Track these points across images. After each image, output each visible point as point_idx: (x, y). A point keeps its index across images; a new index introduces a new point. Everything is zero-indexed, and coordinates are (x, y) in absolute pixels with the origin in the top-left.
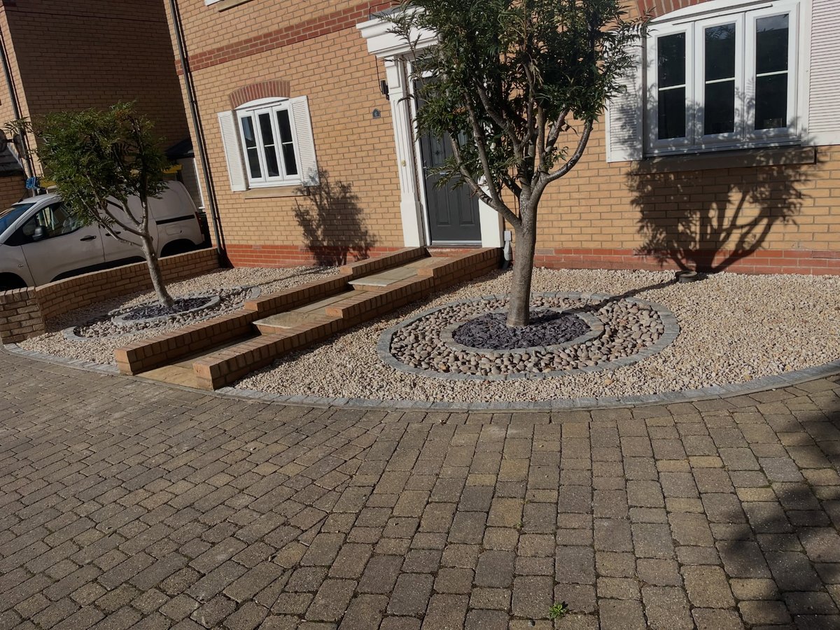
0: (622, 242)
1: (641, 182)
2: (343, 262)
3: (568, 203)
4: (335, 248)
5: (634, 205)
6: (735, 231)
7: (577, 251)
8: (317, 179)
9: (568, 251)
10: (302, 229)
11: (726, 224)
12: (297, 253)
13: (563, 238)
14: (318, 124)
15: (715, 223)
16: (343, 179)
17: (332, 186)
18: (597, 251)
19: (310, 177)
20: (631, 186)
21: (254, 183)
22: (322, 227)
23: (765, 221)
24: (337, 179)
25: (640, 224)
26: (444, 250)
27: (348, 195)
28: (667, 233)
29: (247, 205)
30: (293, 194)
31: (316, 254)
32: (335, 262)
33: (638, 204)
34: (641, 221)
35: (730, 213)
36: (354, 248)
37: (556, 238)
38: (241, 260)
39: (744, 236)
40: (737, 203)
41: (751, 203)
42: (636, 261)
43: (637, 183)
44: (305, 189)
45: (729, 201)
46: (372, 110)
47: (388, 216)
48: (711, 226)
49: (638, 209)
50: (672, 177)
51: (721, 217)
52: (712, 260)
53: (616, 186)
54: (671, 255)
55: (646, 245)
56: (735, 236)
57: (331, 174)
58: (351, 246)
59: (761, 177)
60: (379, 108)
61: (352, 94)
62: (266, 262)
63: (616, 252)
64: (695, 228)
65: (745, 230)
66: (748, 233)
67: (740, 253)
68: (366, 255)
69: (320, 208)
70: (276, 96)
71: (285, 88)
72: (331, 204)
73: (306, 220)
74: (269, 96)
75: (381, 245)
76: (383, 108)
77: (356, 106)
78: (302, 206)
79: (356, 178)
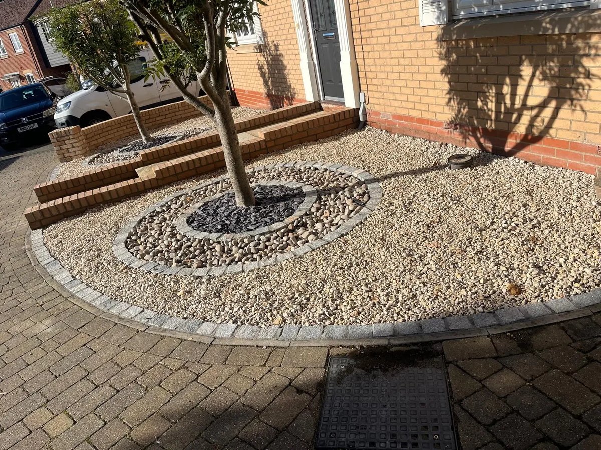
0: (436, 113)
1: (448, 50)
3: (398, 69)
4: (278, 97)
5: (444, 75)
6: (525, 112)
7: (406, 118)
8: (263, 39)
9: (400, 117)
10: (262, 80)
11: (518, 103)
12: (263, 99)
13: (396, 104)
15: (508, 101)
17: (271, 45)
18: (419, 121)
20: (441, 54)
22: (271, 79)
23: (553, 104)
24: (272, 39)
25: (448, 96)
27: (278, 53)
28: (469, 108)
33: (447, 74)
34: (449, 93)
35: (521, 90)
37: (392, 103)
38: (242, 101)
39: (533, 119)
40: (528, 79)
41: (541, 81)
42: (446, 135)
43: (445, 50)
44: (259, 47)
45: (521, 76)
48: (505, 104)
49: (446, 80)
50: (472, 44)
51: (514, 95)
52: (504, 143)
53: (429, 53)
54: (472, 133)
55: (453, 119)
56: (526, 119)
57: (269, 34)
58: (285, 97)
59: (551, 49)
63: (432, 123)
64: (492, 106)
65: (535, 112)
66: (537, 116)
67: (529, 140)
68: (292, 104)
69: (268, 63)
72: (272, 60)
73: (263, 73)
75: (298, 97)
78: (260, 61)
79: (280, 38)
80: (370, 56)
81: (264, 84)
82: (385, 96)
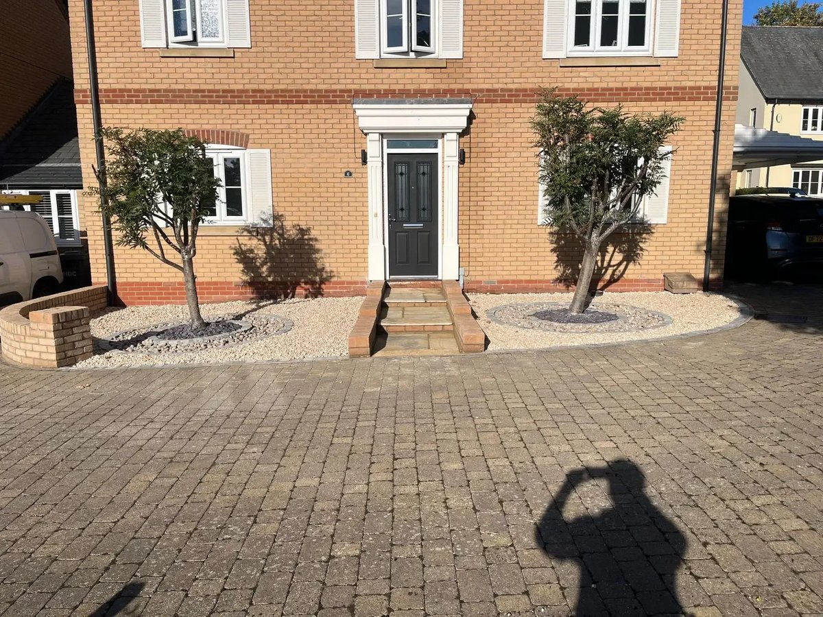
0: (544, 275)
1: (558, 238)
2: (291, 295)
3: (509, 250)
4: (283, 283)
5: (553, 252)
6: (610, 268)
7: (513, 282)
8: (271, 222)
9: (507, 282)
10: (241, 266)
11: (605, 264)
12: (229, 288)
13: (504, 273)
14: (279, 175)
15: (599, 264)
16: (301, 223)
17: (288, 229)
18: (527, 281)
19: (262, 219)
20: (552, 240)
22: (269, 264)
23: (625, 263)
24: (296, 223)
25: (556, 264)
26: (403, 283)
27: (306, 237)
28: (572, 270)
30: (237, 234)
31: (257, 289)
32: (281, 295)
33: (555, 252)
34: (557, 262)
35: (607, 258)
36: (306, 283)
37: (499, 273)
39: (614, 271)
40: (611, 253)
41: (618, 253)
42: (552, 287)
43: (556, 239)
44: (254, 229)
45: (607, 252)
46: (345, 170)
47: (350, 256)
49: (555, 255)
51: (603, 261)
52: (597, 285)
53: (543, 240)
55: (559, 277)
56: (610, 271)
57: (287, 218)
58: (303, 280)
59: (624, 239)
60: (352, 170)
61: (323, 155)
62: (183, 299)
63: (540, 281)
65: (615, 268)
67: (612, 281)
68: (320, 288)
69: (270, 247)
70: (227, 144)
71: (242, 139)
72: (284, 244)
73: (249, 257)
74: (218, 143)
75: (339, 280)
76: (358, 170)
77: (327, 165)
78: (245, 245)
79: (318, 223)
80: (478, 241)
81: (243, 271)
82: (491, 268)
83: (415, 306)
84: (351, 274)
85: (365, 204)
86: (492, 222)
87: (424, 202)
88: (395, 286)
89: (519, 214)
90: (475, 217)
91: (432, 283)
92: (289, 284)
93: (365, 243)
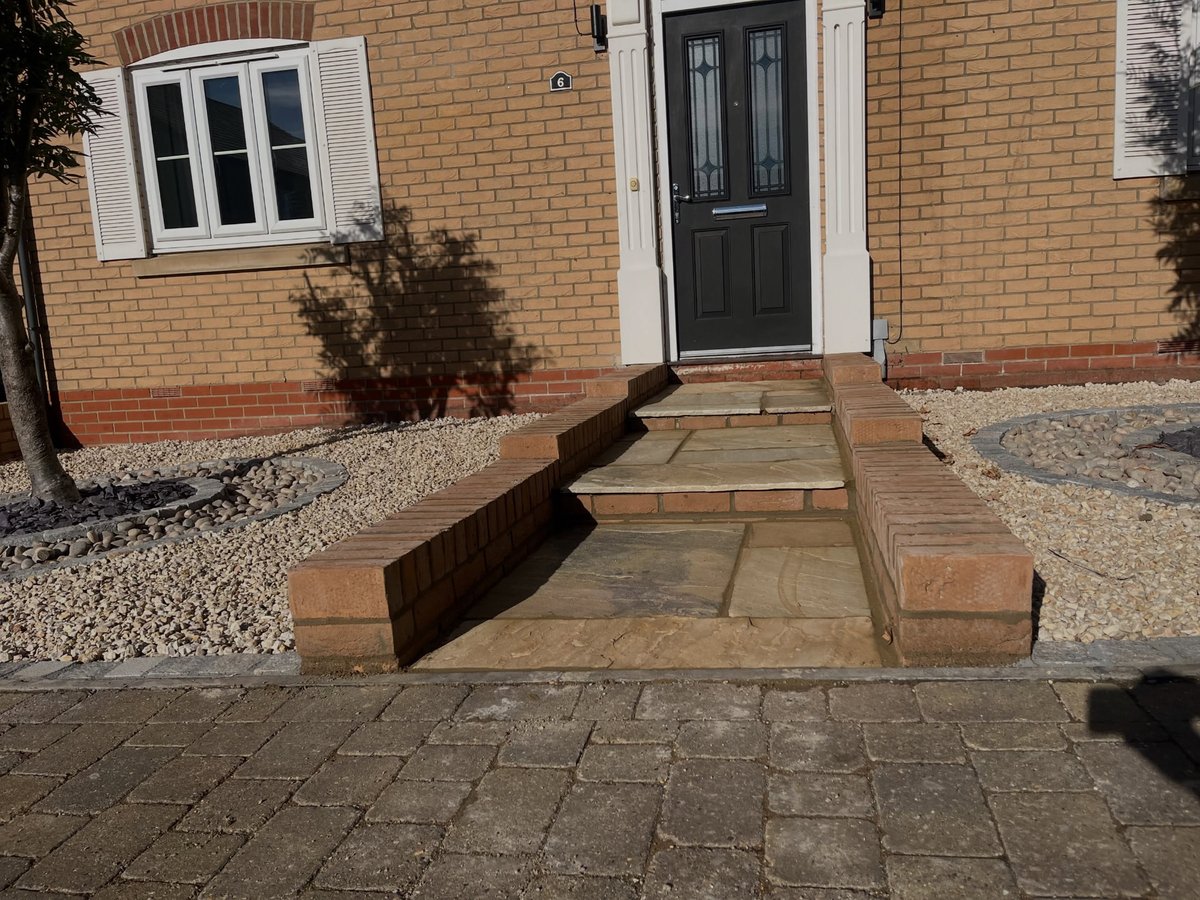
0: (1135, 329)
1: (1180, 216)
2: (436, 411)
3: (1022, 259)
4: (417, 380)
5: (1164, 260)
7: (1036, 352)
8: (378, 227)
9: (1017, 353)
10: (317, 343)
12: (293, 398)
13: (1006, 328)
14: (391, 104)
16: (451, 225)
17: (421, 242)
18: (1079, 350)
19: (358, 222)
20: (1161, 224)
21: (170, 240)
22: (380, 335)
24: (436, 225)
25: (1174, 295)
26: (717, 369)
27: (464, 260)
29: (148, 293)
30: (302, 263)
31: (356, 397)
32: (411, 412)
33: (1171, 258)
34: (1176, 288)
36: (470, 379)
37: (991, 328)
38: (107, 428)
42: (1162, 365)
43: (1172, 217)
44: (339, 249)
46: (551, 74)
47: (573, 302)
49: (1172, 266)
53: (1131, 224)
55: (1184, 333)
57: (417, 214)
58: (463, 373)
60: (568, 71)
61: (495, 38)
62: (196, 426)
63: (1121, 348)
68: (505, 391)
69: (379, 291)
70: (266, 36)
71: (297, 21)
72: (413, 281)
73: (333, 320)
74: (244, 36)
75: (550, 367)
76: (585, 69)
77: (505, 64)
78: (324, 289)
79: (491, 221)
80: (926, 239)
81: (323, 355)
82: (969, 315)
83: (728, 425)
84: (578, 351)
85: (605, 160)
86: (970, 180)
87: (768, 142)
88: (694, 379)
89: (1054, 152)
90: (917, 172)
91: (795, 364)
92: (430, 382)
93: (611, 264)
